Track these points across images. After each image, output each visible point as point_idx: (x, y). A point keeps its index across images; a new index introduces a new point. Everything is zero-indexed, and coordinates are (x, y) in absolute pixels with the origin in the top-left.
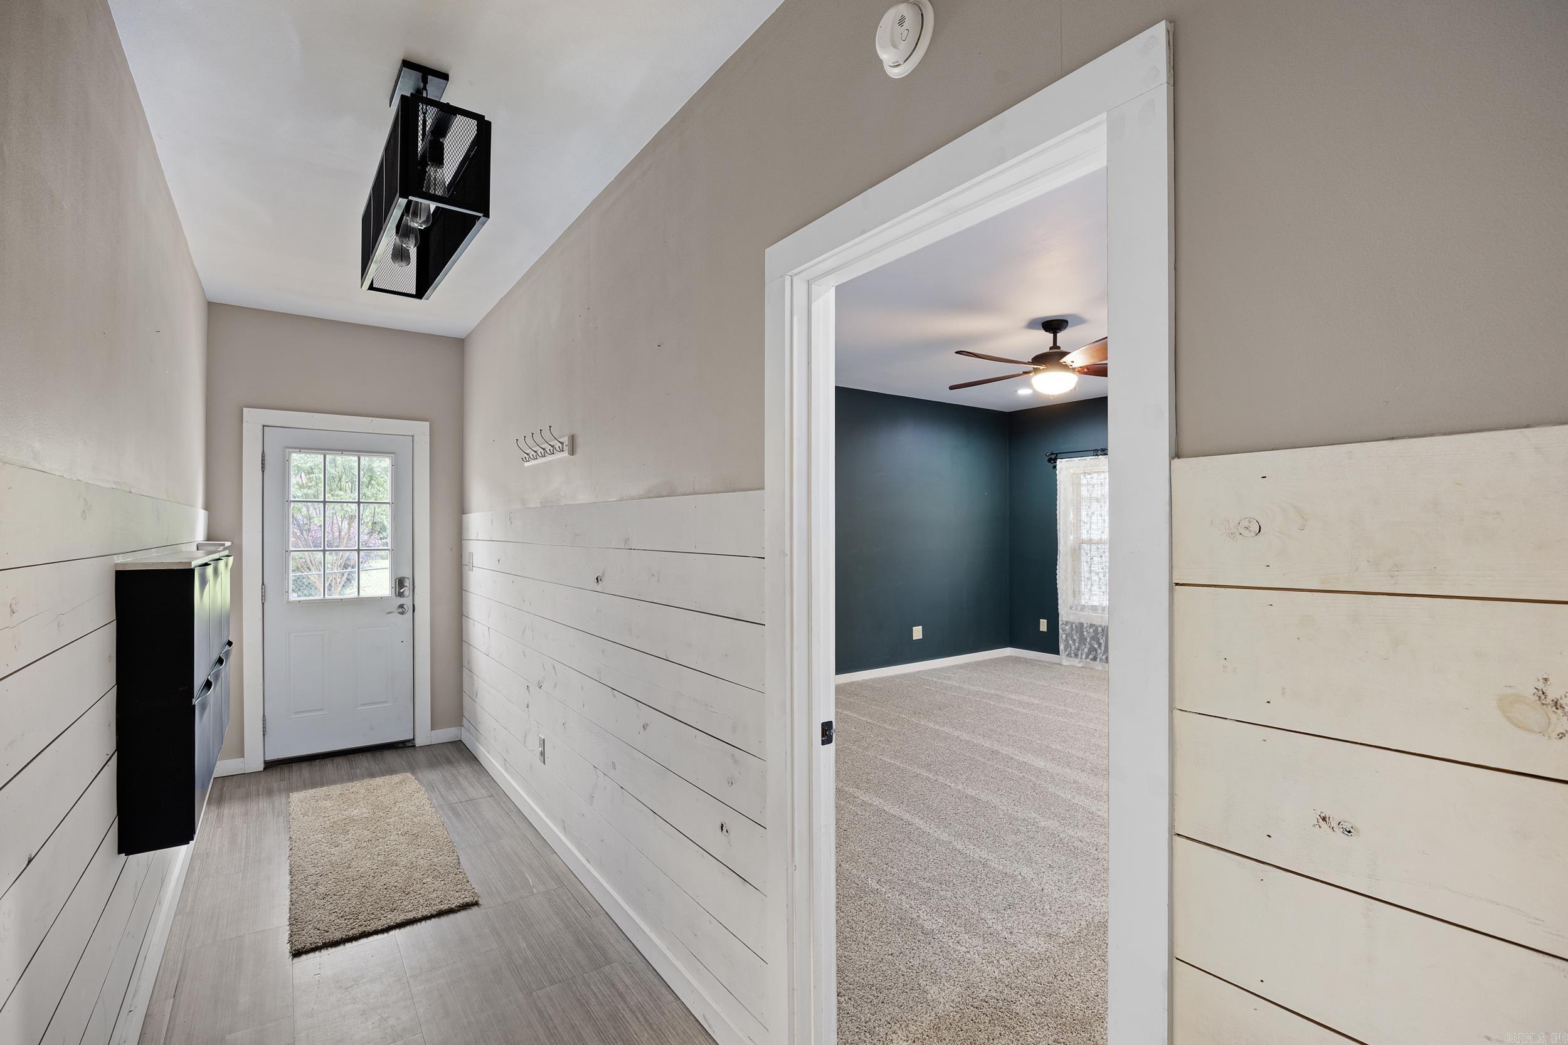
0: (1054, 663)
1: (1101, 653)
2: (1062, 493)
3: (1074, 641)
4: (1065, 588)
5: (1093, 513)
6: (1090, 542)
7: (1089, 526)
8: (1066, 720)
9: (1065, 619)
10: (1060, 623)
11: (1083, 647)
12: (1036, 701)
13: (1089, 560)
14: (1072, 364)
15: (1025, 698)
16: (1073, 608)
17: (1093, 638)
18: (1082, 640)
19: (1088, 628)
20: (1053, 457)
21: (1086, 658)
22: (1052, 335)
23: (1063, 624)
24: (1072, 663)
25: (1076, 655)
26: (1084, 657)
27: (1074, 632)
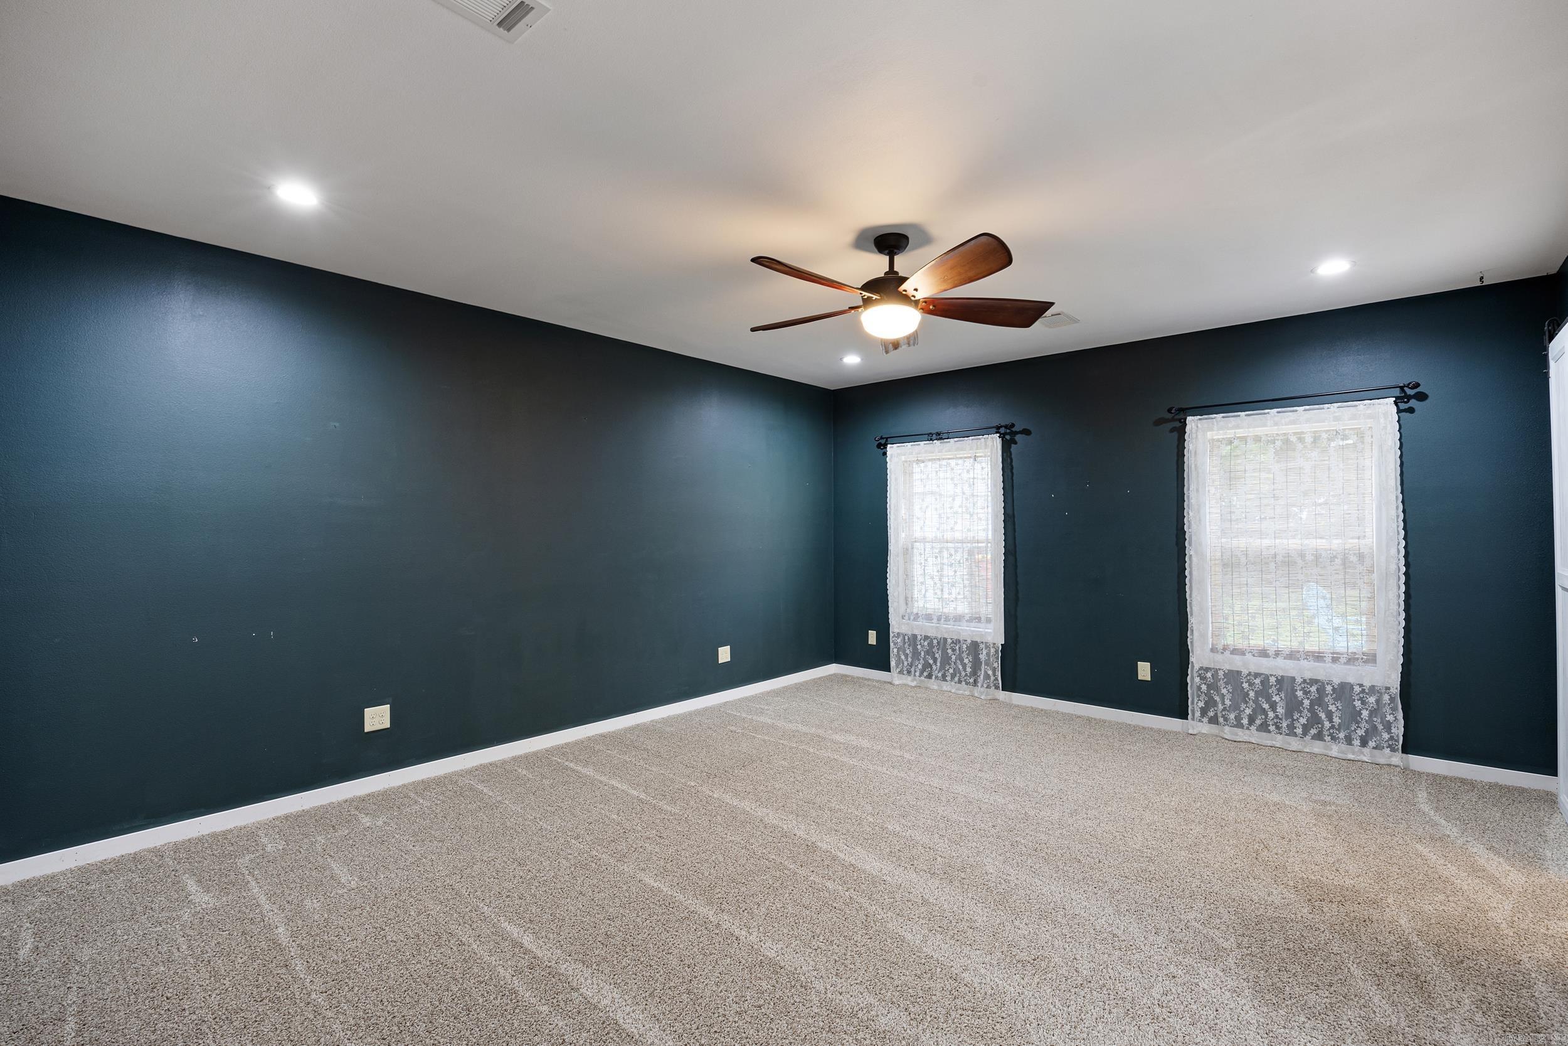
0: (885, 682)
1: (936, 670)
2: (892, 484)
3: (906, 656)
4: (896, 594)
5: (927, 507)
6: (924, 540)
7: (922, 522)
8: (902, 775)
9: (896, 631)
10: (891, 635)
11: (917, 663)
12: (865, 743)
13: (923, 562)
14: (915, 293)
15: (852, 739)
16: (906, 618)
17: (927, 653)
18: (916, 654)
19: (922, 641)
20: (883, 441)
21: (920, 676)
22: (887, 258)
23: (894, 636)
24: (905, 682)
25: (909, 672)
26: (917, 674)
27: (906, 645)
